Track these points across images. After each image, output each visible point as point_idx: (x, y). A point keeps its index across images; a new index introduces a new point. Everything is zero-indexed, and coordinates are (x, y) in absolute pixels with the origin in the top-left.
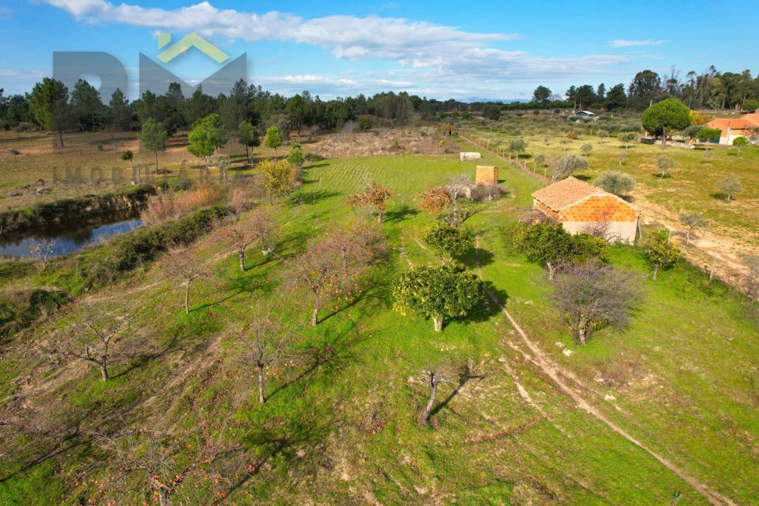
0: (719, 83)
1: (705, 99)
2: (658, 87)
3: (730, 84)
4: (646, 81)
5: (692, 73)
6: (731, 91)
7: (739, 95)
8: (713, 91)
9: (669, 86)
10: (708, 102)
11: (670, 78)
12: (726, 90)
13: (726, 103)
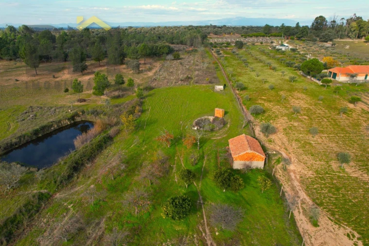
0: (356, 25)
1: (348, 33)
2: (326, 25)
3: (361, 26)
4: (320, 21)
5: (343, 19)
6: (361, 30)
7: (365, 32)
8: (352, 30)
9: (332, 24)
10: (349, 35)
11: (332, 20)
12: (359, 29)
13: (358, 35)
